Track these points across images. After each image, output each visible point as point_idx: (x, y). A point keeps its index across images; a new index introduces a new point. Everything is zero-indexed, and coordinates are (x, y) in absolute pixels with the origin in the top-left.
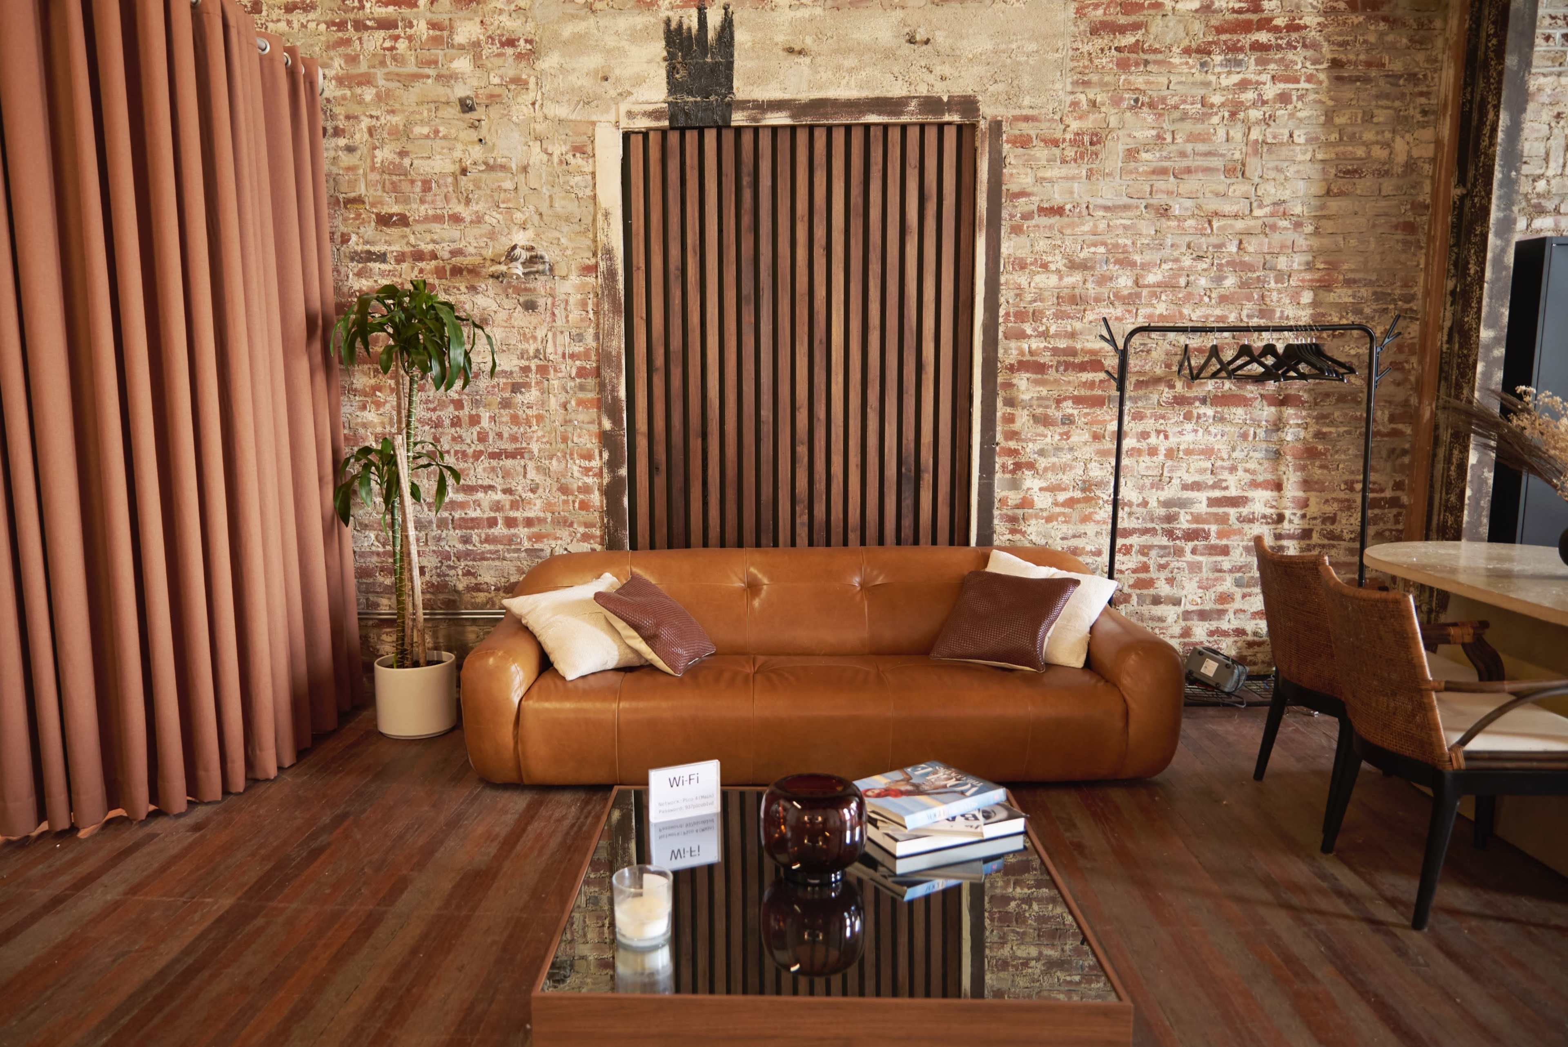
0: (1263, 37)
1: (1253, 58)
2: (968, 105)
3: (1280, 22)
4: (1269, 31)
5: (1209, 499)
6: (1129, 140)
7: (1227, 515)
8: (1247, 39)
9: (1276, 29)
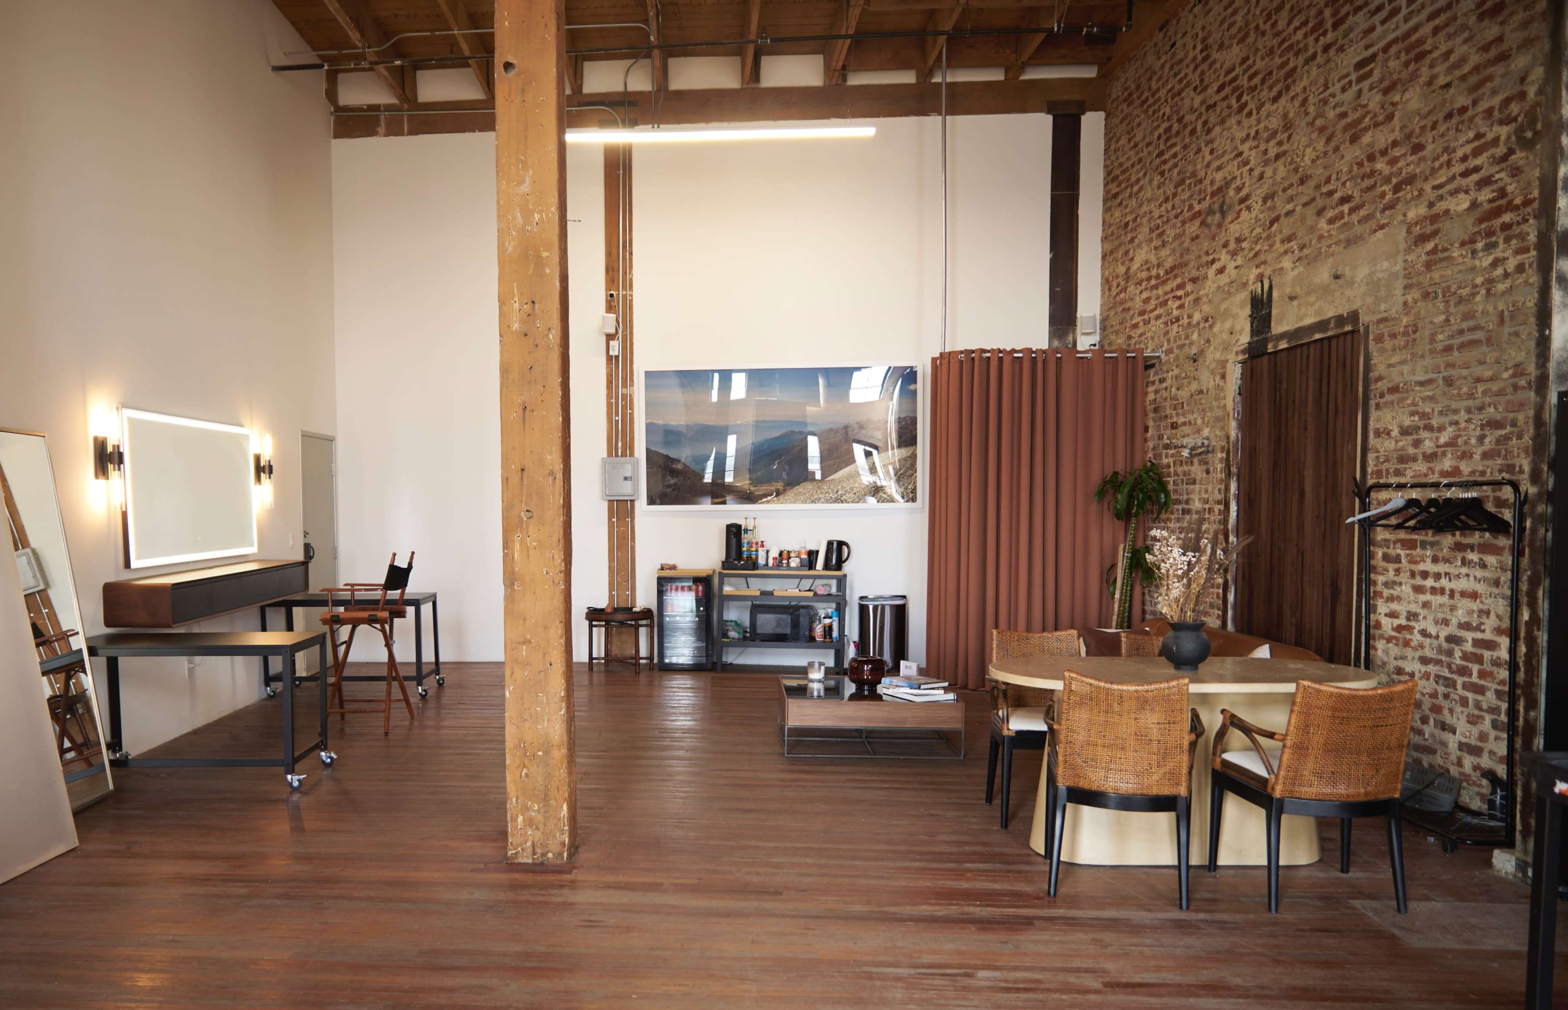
0: (1507, 218)
1: (1502, 237)
2: (1354, 316)
3: (1518, 201)
4: (1511, 211)
5: (1473, 639)
6: (1432, 326)
7: (1482, 656)
8: (1497, 223)
9: (1517, 208)
